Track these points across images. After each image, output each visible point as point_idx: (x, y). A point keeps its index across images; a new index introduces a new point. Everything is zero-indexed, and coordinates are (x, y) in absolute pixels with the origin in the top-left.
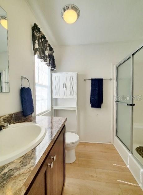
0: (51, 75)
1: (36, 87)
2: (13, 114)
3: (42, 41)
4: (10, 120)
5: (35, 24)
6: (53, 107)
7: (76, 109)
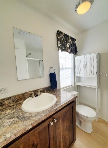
0: (74, 59)
1: (60, 70)
2: (46, 87)
3: (63, 39)
4: (45, 91)
5: (58, 31)
6: (75, 83)
7: (97, 88)
